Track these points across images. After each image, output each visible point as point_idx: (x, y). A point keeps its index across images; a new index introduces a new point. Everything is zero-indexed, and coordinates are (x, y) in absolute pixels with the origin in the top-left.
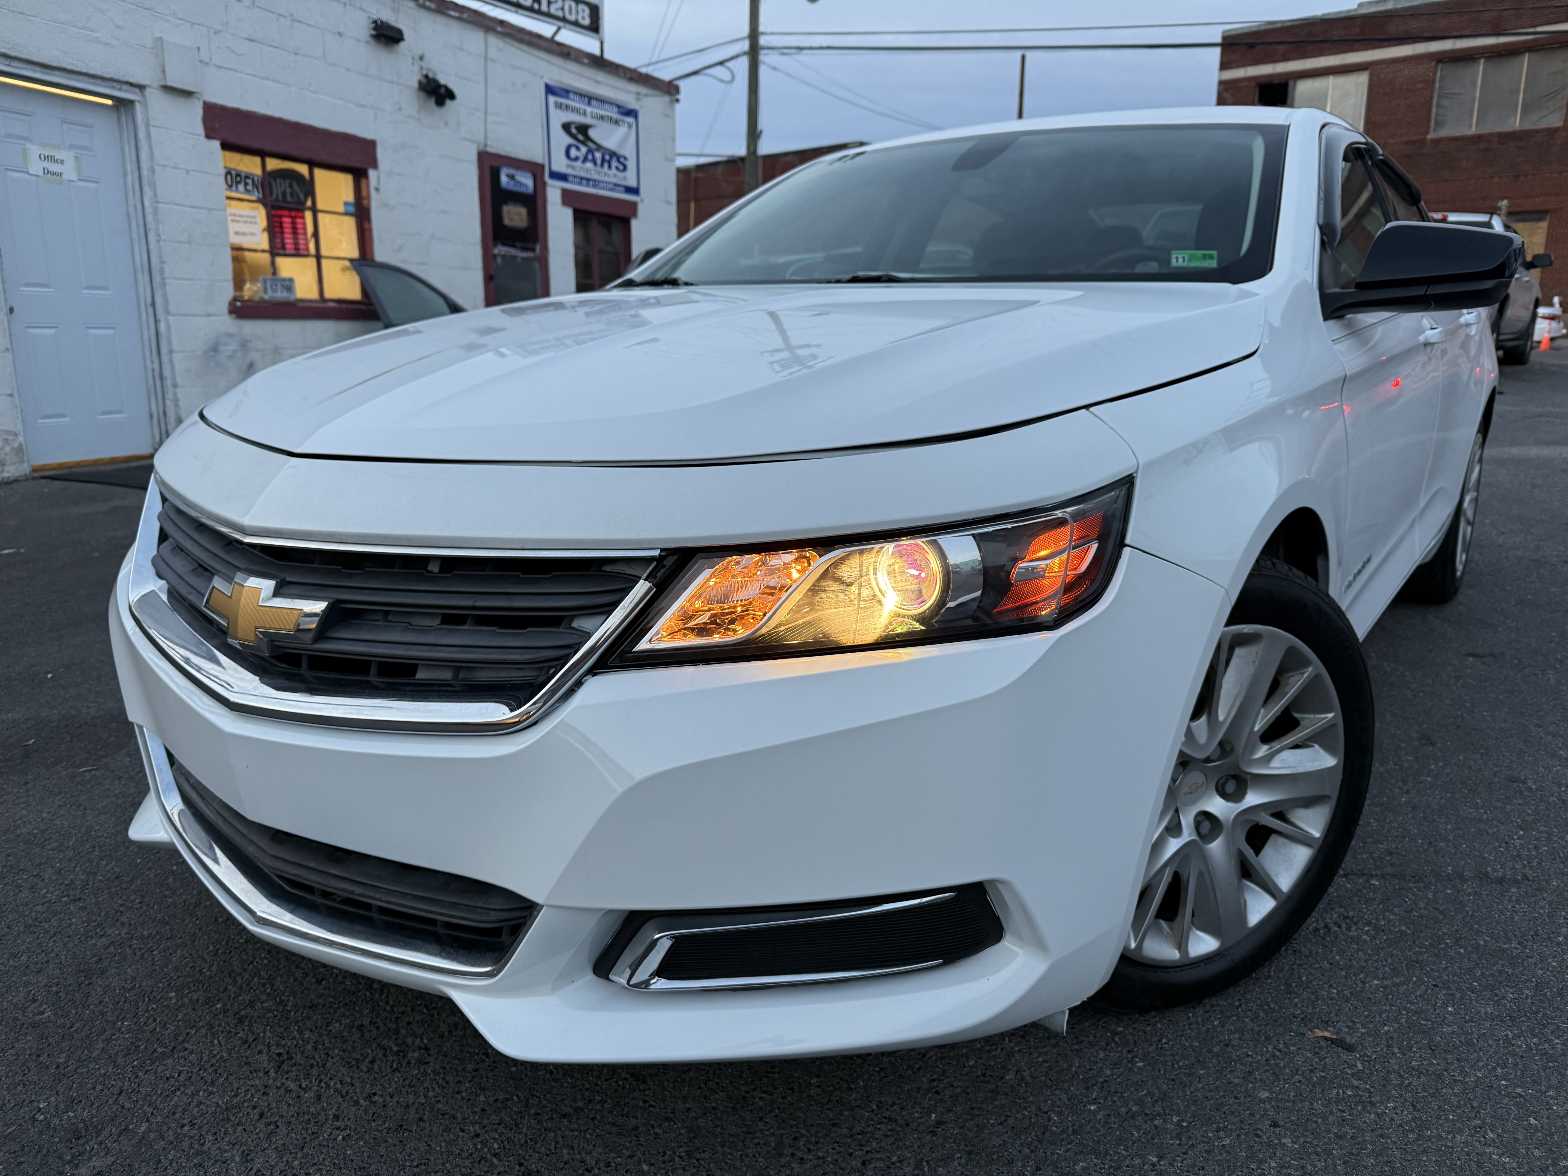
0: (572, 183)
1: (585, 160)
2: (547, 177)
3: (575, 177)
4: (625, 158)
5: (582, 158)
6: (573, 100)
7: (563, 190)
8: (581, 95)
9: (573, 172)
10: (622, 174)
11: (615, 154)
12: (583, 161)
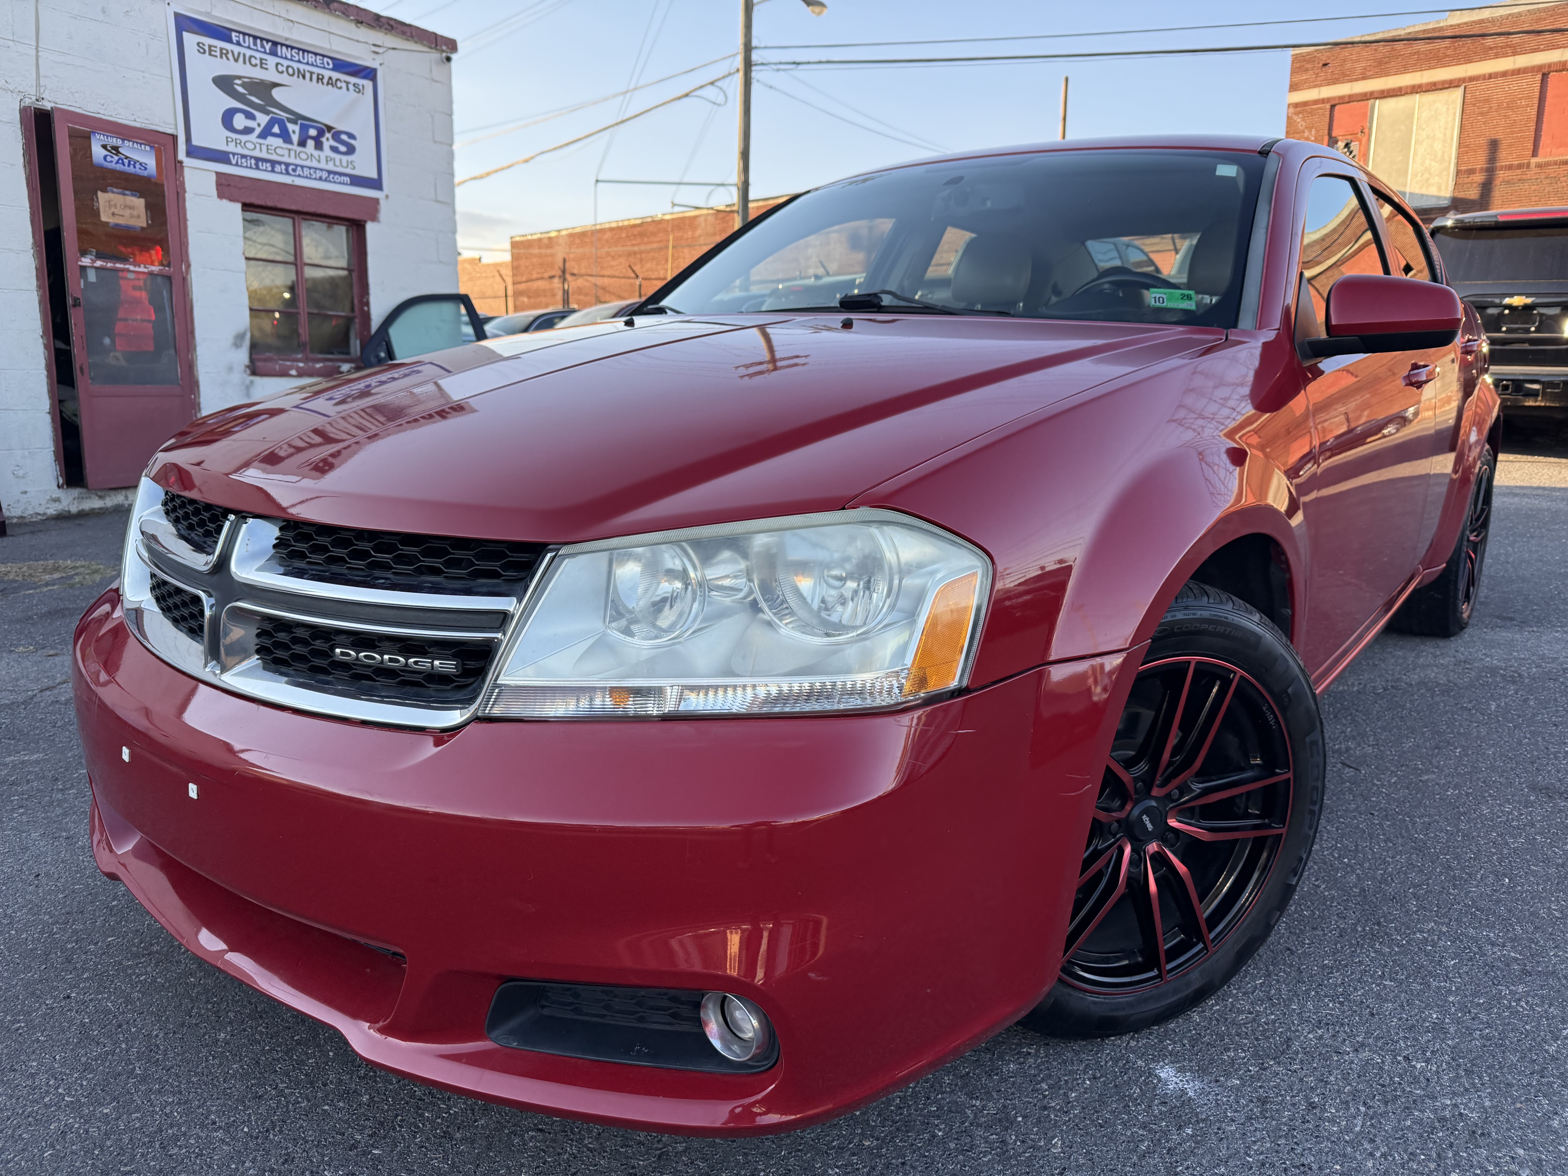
0: (237, 165)
1: (266, 133)
2: (182, 155)
3: (244, 156)
4: (351, 136)
5: (258, 131)
6: (238, 43)
7: (217, 173)
8: (255, 38)
9: (239, 150)
10: (345, 158)
11: (330, 128)
12: (263, 135)
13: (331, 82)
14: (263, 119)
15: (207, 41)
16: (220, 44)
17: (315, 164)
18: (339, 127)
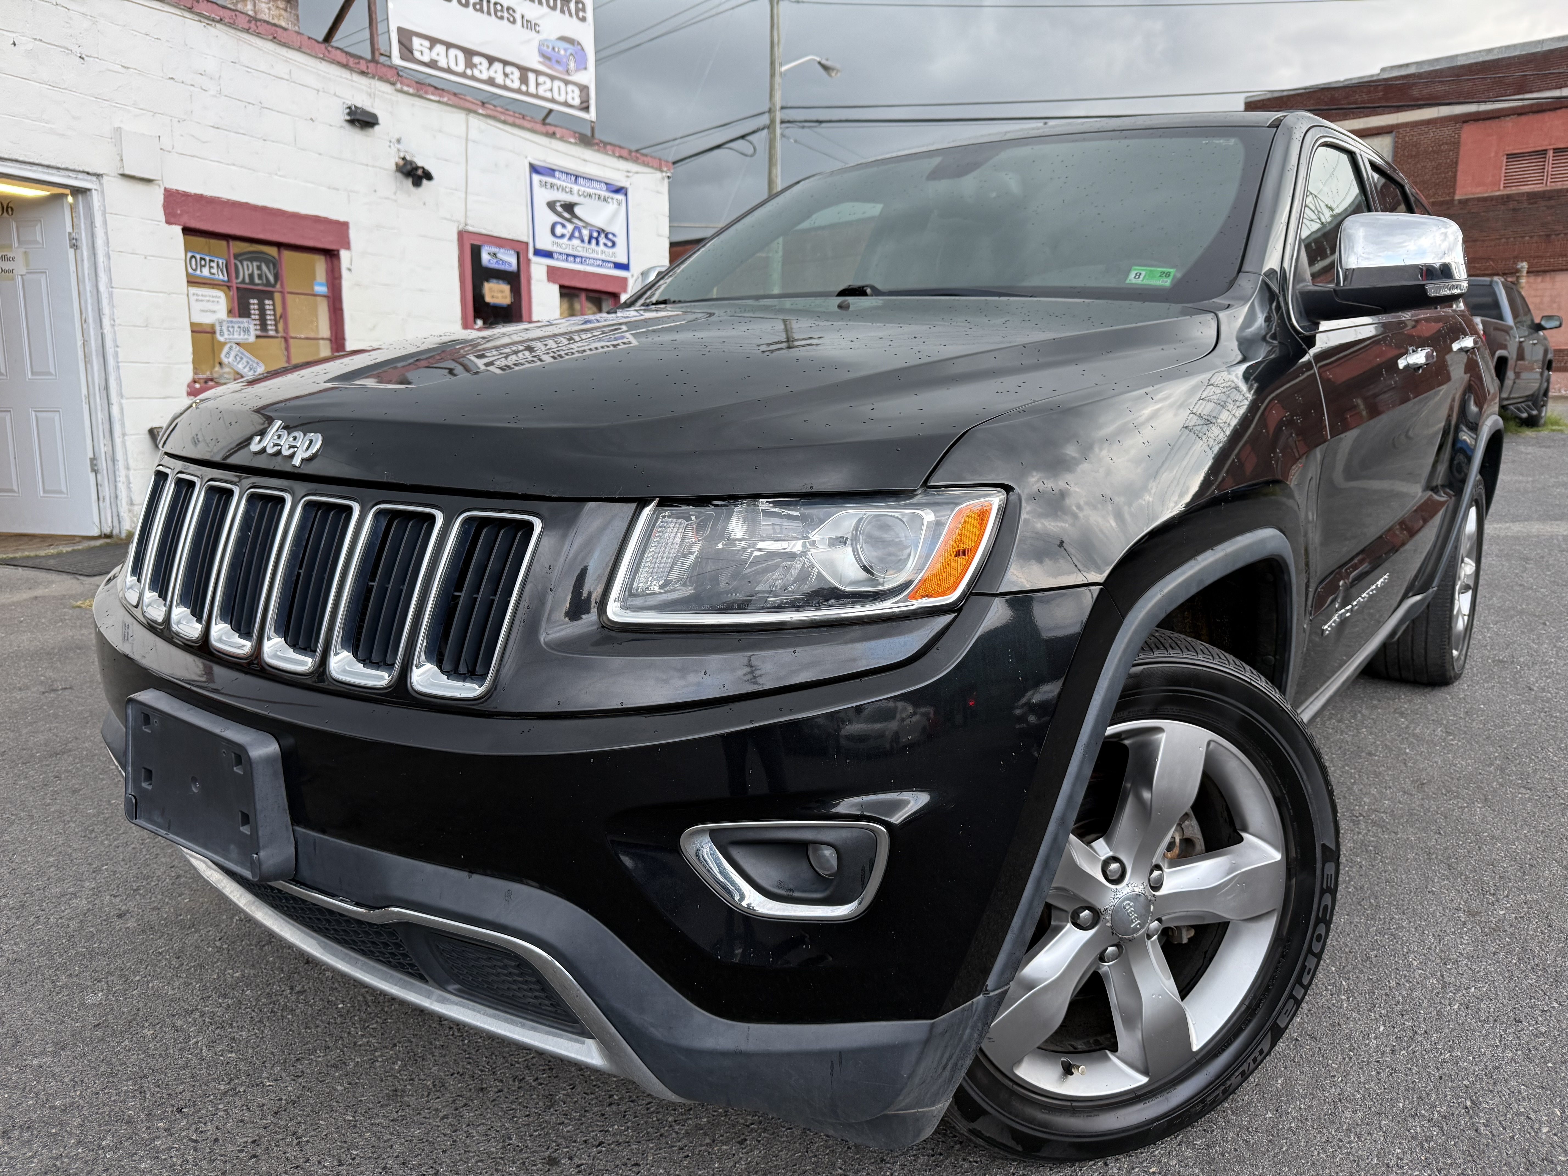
0: (558, 259)
1: (572, 237)
2: (531, 255)
3: (561, 254)
4: (614, 235)
5: (568, 236)
6: (559, 179)
7: (548, 266)
8: (567, 174)
9: (559, 250)
10: (611, 251)
11: (603, 231)
12: (570, 239)
13: (605, 200)
14: (570, 227)
15: (544, 179)
16: (550, 180)
17: (594, 255)
18: (608, 229)
